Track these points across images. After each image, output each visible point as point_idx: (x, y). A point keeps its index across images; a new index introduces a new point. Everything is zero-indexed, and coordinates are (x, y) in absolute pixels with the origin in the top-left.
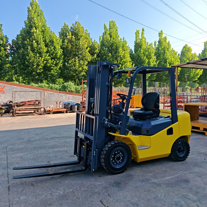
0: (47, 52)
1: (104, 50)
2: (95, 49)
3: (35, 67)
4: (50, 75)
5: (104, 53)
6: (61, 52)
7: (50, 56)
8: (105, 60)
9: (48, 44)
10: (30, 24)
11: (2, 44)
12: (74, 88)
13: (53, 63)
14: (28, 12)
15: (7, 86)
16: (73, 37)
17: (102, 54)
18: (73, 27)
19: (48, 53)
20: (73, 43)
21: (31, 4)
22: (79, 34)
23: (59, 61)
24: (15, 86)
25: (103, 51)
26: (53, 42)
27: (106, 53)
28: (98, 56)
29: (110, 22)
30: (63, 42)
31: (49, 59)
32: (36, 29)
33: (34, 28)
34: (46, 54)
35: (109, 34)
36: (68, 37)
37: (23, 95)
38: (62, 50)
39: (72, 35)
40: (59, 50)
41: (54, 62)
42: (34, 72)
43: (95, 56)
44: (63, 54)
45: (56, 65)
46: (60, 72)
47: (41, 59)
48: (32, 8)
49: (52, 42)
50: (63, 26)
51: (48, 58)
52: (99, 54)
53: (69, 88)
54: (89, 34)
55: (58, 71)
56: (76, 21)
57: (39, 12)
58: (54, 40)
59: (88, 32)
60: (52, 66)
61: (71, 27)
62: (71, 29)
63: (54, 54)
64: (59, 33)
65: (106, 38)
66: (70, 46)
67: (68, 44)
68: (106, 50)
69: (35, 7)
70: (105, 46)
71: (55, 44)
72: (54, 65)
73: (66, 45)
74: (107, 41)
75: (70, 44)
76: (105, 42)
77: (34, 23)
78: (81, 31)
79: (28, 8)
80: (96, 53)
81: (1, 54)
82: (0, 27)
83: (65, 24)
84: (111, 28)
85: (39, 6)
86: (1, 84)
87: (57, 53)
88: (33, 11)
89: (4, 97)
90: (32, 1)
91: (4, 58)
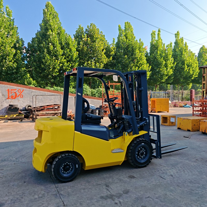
1: (119, 52)
3: (51, 70)
5: (120, 55)
6: (77, 54)
8: (121, 62)
9: (64, 46)
10: (45, 27)
11: (18, 47)
12: (90, 91)
13: (69, 66)
14: (44, 14)
15: (25, 90)
16: (89, 39)
17: (118, 56)
18: (88, 29)
19: (64, 56)
20: (88, 45)
21: (46, 6)
22: (94, 36)
23: (74, 64)
24: (33, 90)
27: (122, 55)
28: (114, 58)
29: (125, 23)
30: (79, 44)
31: (65, 62)
32: (52, 31)
33: (50, 30)
34: (62, 57)
35: (125, 36)
36: (83, 39)
37: (41, 99)
38: (78, 52)
39: (88, 37)
40: (75, 52)
41: (69, 65)
42: (50, 76)
43: (111, 58)
44: (79, 57)
45: (72, 67)
47: (57, 62)
48: (47, 10)
49: (68, 44)
50: (78, 29)
52: (115, 56)
53: (85, 91)
57: (54, 14)
58: (70, 42)
59: (103, 34)
60: (68, 69)
61: (86, 29)
62: (86, 31)
63: (70, 57)
64: (74, 35)
65: (122, 40)
66: (85, 48)
68: (122, 52)
69: (50, 9)
70: (121, 48)
71: (71, 47)
72: (70, 68)
73: (82, 47)
74: (123, 43)
75: (86, 46)
76: (121, 44)
77: (50, 26)
78: (96, 33)
79: (44, 10)
80: (111, 55)
81: (17, 57)
82: (16, 30)
83: (79, 27)
84: (126, 29)
85: (53, 8)
86: (20, 88)
87: (72, 56)
88: (49, 13)
89: (22, 101)
90: (47, 3)
91: (20, 61)
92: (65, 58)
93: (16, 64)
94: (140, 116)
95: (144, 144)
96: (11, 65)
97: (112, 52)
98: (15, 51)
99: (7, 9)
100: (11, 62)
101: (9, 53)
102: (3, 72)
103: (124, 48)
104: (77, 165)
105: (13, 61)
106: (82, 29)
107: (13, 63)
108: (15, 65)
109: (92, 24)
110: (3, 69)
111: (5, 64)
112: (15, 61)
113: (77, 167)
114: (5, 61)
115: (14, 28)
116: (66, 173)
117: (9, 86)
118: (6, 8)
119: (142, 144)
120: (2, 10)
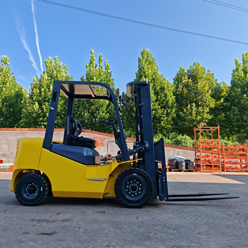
0: (156, 101)
1: (235, 92)
2: (221, 92)
4: (160, 127)
5: (236, 95)
6: (174, 99)
7: (160, 105)
8: (239, 104)
9: (158, 92)
10: (140, 74)
12: (190, 143)
13: (163, 113)
14: (139, 62)
15: (107, 138)
16: (190, 80)
17: (233, 97)
18: (190, 69)
19: (158, 102)
20: (189, 88)
21: (141, 54)
22: (198, 76)
23: (171, 110)
25: (233, 93)
26: (164, 89)
27: (240, 95)
28: (226, 100)
29: (243, 55)
30: (177, 87)
31: (159, 109)
32: (145, 77)
33: (143, 77)
34: (155, 103)
35: (243, 70)
36: (183, 82)
38: (175, 97)
39: (189, 78)
40: (171, 97)
41: (164, 111)
43: (222, 100)
44: (177, 102)
45: (168, 114)
46: (173, 123)
48: (143, 58)
49: (162, 89)
50: (179, 71)
51: (157, 108)
52: (229, 98)
53: (184, 143)
54: (213, 74)
55: (169, 122)
56: (195, 62)
57: (150, 61)
58: (166, 87)
59: (211, 73)
60: (163, 117)
61: (188, 70)
62: (188, 72)
63: (164, 103)
64: (174, 79)
65: (238, 75)
66: (185, 91)
67: (182, 89)
68: (239, 91)
69: (146, 57)
70: (237, 86)
71: (166, 91)
72: (165, 116)
73: (181, 90)
74: (239, 79)
75: (186, 89)
76: (237, 81)
77: (144, 72)
78: (200, 72)
79: (139, 58)
80: (222, 97)
81: (110, 108)
82: (112, 82)
83: (180, 69)
84: (244, 62)
85: (150, 55)
86: (101, 136)
87: (168, 102)
88: (144, 60)
89: (103, 150)
90: (143, 50)
91: (113, 112)
92: (159, 105)
93: (109, 115)
94: (140, 140)
95: (136, 174)
96: (104, 116)
97: (223, 92)
98: (108, 102)
99: (106, 64)
100: (104, 113)
101: (103, 104)
102: (97, 123)
103: (242, 85)
104: (42, 188)
105: (105, 112)
106: (183, 71)
107: (106, 114)
108: (107, 116)
109: (196, 63)
110: (97, 120)
111: (99, 115)
112: (108, 112)
113: (42, 190)
114: (99, 112)
115: (110, 80)
116: (31, 195)
117: (91, 134)
118: (105, 62)
119: (134, 174)
120: (101, 65)
